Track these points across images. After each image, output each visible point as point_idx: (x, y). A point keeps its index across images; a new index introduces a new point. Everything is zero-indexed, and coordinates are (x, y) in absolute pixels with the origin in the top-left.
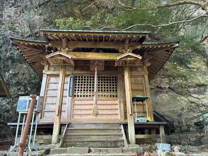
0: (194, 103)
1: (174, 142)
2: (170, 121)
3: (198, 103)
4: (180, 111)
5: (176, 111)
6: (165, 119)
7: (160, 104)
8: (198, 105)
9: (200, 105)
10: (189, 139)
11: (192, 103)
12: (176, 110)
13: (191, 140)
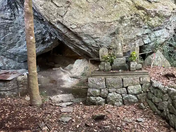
0: (143, 9)
1: (95, 92)
2: (93, 47)
3: (148, 9)
4: (116, 25)
5: (108, 25)
6: (83, 42)
7: (77, 5)
8: (148, 14)
9: (152, 14)
10: (127, 88)
11: (138, 9)
12: (109, 21)
13: (129, 91)
